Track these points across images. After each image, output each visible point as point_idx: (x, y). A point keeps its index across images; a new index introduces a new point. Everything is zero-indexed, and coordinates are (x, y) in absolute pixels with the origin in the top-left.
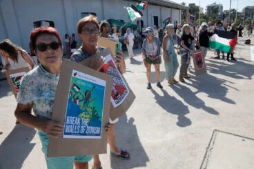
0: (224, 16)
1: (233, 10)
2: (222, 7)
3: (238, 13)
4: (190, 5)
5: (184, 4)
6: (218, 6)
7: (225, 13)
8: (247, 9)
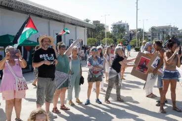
0: (131, 36)
1: (140, 30)
2: (128, 26)
3: (145, 33)
4: (94, 22)
5: (88, 21)
6: (124, 25)
7: (132, 33)
8: (153, 29)
